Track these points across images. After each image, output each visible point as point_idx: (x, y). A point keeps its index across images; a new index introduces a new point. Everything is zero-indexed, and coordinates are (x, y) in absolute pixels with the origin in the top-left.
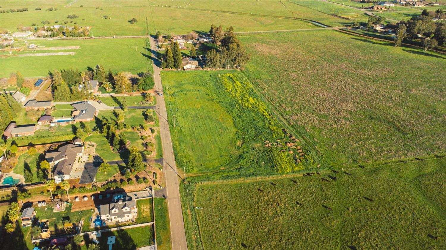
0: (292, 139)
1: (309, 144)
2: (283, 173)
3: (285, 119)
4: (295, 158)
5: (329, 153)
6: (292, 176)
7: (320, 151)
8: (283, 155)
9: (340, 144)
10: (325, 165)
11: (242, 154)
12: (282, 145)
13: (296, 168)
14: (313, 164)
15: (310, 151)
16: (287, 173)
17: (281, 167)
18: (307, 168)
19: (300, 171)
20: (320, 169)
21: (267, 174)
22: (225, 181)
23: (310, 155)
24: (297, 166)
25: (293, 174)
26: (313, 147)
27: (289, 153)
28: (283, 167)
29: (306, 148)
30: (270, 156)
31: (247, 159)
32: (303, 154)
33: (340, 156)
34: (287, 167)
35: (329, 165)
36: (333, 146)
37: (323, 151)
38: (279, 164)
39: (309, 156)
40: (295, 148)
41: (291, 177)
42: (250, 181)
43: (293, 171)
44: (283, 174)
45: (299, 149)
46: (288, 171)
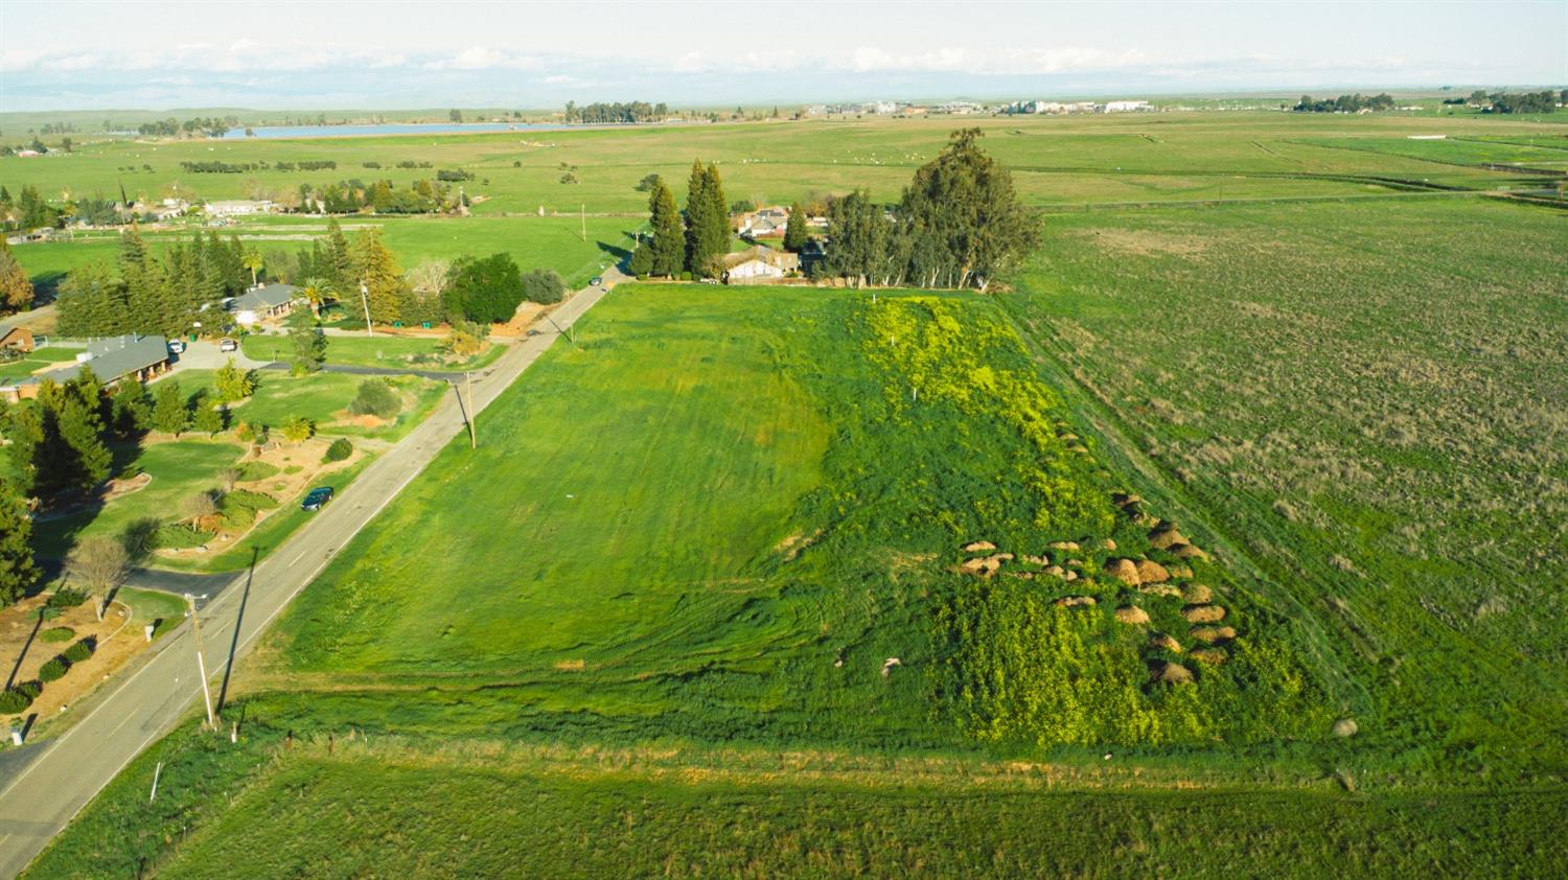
0: (1164, 542)
1: (1288, 585)
2: (1019, 744)
3: (1152, 456)
4: (1151, 655)
5: (1447, 651)
6: (1093, 777)
7: (1368, 629)
8: (1060, 626)
9: (1543, 600)
10: (1404, 727)
11: (776, 594)
12: (1078, 572)
13: (1146, 721)
14: (1299, 709)
15: (1282, 621)
16: (1057, 750)
17: (1018, 705)
18: (1241, 732)
19: (1168, 749)
20: (1355, 751)
21: (883, 741)
22: (521, 751)
23: (1284, 645)
24: (1159, 704)
25: (1101, 764)
26: (1320, 603)
27: (1121, 617)
28: (1034, 701)
29: (1259, 599)
30: (964, 623)
31: (785, 628)
32: (1230, 632)
33: (1545, 678)
34: (1071, 703)
35: (1443, 728)
36: (1483, 609)
37: (1394, 635)
38: (1010, 676)
39: (1267, 653)
40: (1176, 592)
41: (1082, 784)
42: (724, 772)
43: (1108, 741)
44: (1013, 755)
45: (1203, 605)
46: (1068, 734)
